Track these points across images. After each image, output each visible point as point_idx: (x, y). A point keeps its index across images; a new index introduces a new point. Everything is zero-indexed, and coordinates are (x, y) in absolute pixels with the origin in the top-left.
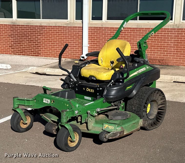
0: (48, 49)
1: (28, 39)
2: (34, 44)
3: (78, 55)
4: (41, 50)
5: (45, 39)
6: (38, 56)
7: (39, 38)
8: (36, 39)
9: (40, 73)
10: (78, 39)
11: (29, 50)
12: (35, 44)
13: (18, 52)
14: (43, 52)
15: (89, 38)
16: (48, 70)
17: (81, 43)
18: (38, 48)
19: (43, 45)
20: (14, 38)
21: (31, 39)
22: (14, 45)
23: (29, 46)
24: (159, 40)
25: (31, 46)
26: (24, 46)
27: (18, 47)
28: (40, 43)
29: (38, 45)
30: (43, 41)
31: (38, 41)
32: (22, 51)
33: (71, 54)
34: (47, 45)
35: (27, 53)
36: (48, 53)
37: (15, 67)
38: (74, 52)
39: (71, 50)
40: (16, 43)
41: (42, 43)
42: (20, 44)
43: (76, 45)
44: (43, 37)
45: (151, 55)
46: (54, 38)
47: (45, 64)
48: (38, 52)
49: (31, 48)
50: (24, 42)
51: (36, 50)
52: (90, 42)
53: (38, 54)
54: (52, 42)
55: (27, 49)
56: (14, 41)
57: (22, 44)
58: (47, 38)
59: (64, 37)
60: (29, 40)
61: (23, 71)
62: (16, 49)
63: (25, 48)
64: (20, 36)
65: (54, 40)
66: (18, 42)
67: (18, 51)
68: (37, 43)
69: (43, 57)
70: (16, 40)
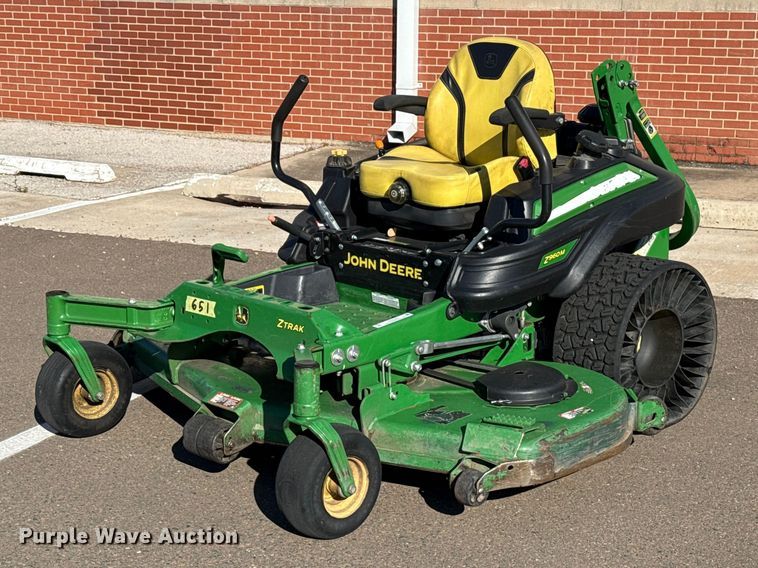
0: (249, 101)
1: (169, 58)
2: (192, 82)
3: (376, 123)
4: (220, 107)
5: (238, 62)
6: (210, 129)
7: (213, 56)
8: (200, 60)
9: (233, 198)
10: (376, 60)
11: (172, 104)
12: (199, 83)
13: (129, 116)
14: (230, 115)
15: (421, 53)
16: (270, 185)
17: (385, 76)
18: (211, 99)
19: (229, 84)
20: (108, 56)
21: (181, 59)
22: (109, 85)
23: (170, 88)
24: (710, 61)
25: (182, 89)
26: (152, 88)
27: (126, 93)
28: (220, 76)
29: (210, 83)
30: (229, 69)
31: (209, 68)
32: (144, 109)
33: (349, 122)
34: (248, 85)
35: (165, 118)
36: (249, 116)
37: (130, 174)
38: (359, 115)
39: (349, 106)
40: (119, 78)
41: (226, 76)
42: (136, 79)
43: (366, 83)
44: (229, 54)
45: (676, 122)
46: (275, 56)
47: (246, 164)
48: (211, 114)
49: (181, 97)
50: (151, 72)
51: (201, 106)
52: (427, 73)
53: (208, 121)
54: (267, 71)
55: (165, 103)
56: (108, 70)
57: (143, 80)
58: (248, 55)
59: (317, 50)
60: (172, 66)
61: (165, 189)
62: (117, 100)
63: (156, 95)
64: (134, 49)
65: (277, 64)
66: (126, 71)
67: (126, 108)
68: (207, 75)
69: (232, 135)
70: (117, 63)
